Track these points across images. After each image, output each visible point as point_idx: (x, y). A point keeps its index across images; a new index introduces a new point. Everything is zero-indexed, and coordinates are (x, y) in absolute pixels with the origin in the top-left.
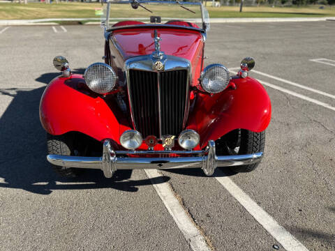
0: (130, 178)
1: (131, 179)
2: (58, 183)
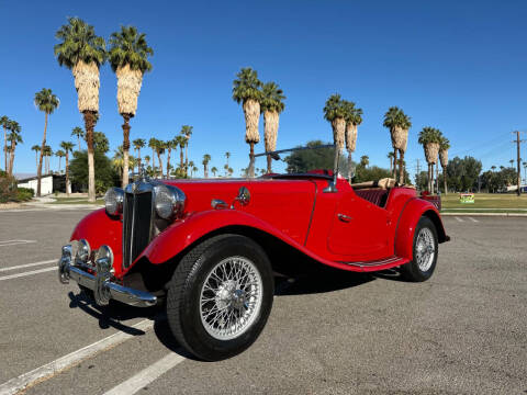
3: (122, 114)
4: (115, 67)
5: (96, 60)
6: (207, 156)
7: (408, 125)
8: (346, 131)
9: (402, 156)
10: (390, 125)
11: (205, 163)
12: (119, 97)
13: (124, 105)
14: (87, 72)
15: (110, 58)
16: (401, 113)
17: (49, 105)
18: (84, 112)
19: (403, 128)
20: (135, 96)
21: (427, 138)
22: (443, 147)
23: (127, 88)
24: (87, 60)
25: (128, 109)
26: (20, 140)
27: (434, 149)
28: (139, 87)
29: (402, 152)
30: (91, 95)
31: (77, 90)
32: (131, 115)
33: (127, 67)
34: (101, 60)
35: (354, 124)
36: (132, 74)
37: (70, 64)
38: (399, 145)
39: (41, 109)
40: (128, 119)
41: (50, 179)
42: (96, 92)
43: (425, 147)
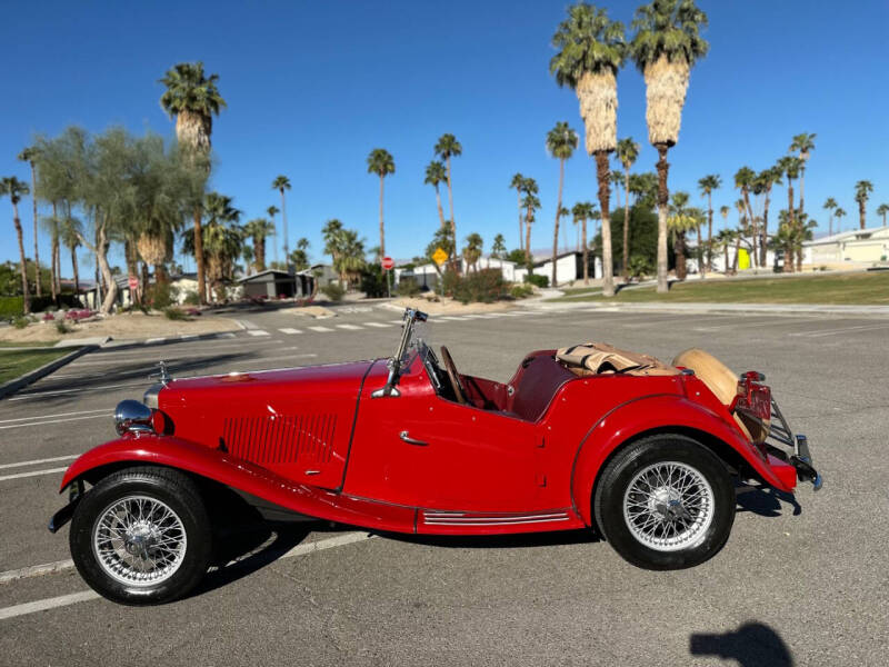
3: (655, 144)
4: (642, 65)
5: (609, 63)
6: (864, 184)
11: (861, 199)
12: (649, 116)
13: (658, 128)
14: (596, 89)
15: (632, 52)
17: (565, 148)
18: (595, 153)
20: (676, 109)
23: (661, 97)
24: (597, 68)
25: (664, 134)
26: (538, 204)
28: (682, 90)
30: (603, 123)
31: (584, 119)
32: (670, 143)
33: (663, 59)
34: (616, 62)
36: (670, 71)
37: (573, 82)
39: (555, 154)
40: (663, 152)
41: (572, 259)
42: (612, 115)
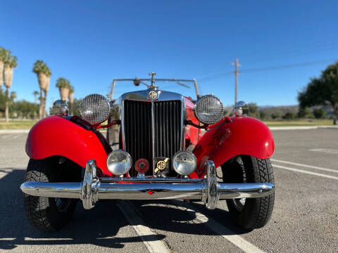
0: (115, 235)
1: (117, 236)
2: (27, 239)
7: (50, 73)
8: (4, 71)
9: (45, 95)
10: (38, 73)
16: (45, 65)
19: (47, 76)
21: (61, 85)
22: (71, 91)
27: (66, 92)
29: (45, 91)
35: (11, 67)
38: (44, 86)
43: (60, 90)
